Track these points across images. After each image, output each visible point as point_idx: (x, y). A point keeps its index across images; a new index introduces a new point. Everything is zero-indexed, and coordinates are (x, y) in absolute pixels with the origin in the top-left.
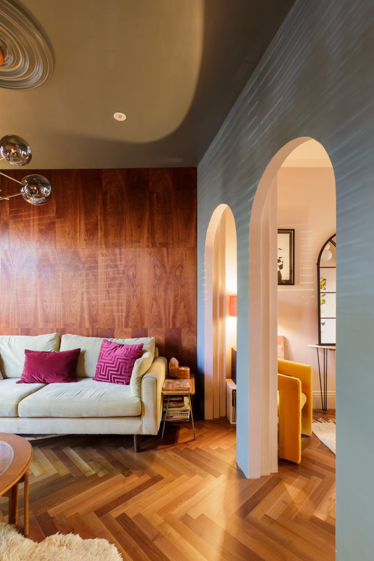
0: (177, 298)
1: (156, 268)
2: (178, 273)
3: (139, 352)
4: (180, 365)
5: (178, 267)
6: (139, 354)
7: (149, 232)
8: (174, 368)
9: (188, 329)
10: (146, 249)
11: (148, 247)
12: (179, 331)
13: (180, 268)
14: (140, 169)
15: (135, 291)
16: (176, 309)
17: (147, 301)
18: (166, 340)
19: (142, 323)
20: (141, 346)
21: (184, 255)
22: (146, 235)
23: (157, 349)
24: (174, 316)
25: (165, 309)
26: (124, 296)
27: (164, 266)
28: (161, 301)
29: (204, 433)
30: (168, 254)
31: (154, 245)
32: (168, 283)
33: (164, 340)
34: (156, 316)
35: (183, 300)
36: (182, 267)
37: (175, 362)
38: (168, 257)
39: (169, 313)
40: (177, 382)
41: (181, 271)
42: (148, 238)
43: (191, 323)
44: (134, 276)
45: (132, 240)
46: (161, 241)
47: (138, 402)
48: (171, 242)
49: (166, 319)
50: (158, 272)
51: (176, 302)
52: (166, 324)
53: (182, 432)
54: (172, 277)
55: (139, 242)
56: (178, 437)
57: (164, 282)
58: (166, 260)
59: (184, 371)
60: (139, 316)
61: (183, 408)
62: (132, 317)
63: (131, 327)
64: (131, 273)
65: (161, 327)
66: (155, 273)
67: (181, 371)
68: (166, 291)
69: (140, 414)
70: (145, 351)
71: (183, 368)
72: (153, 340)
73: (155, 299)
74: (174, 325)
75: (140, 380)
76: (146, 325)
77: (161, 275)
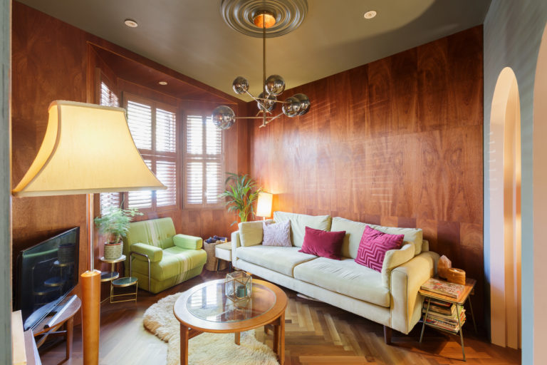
0: (453, 187)
1: (427, 153)
2: (455, 158)
3: (399, 243)
4: (454, 266)
5: (455, 151)
6: (399, 245)
7: (417, 116)
8: (443, 267)
9: (470, 224)
10: (415, 135)
11: (416, 131)
12: (457, 226)
13: (458, 152)
14: (407, 52)
15: (401, 179)
16: (452, 198)
17: (416, 190)
18: (439, 233)
19: (410, 212)
20: (402, 237)
21: (464, 137)
22: (414, 119)
23: (427, 242)
24: (450, 208)
25: (437, 199)
26: (390, 183)
27: (436, 151)
28: (433, 191)
29: (483, 359)
30: (441, 137)
31: (423, 129)
32: (441, 170)
33: (436, 234)
34: (427, 206)
35: (463, 188)
36: (461, 150)
37: (446, 262)
38: (441, 141)
39: (443, 204)
40: (444, 285)
41: (460, 155)
42: (417, 123)
43: (476, 218)
44: (401, 164)
45: (398, 127)
46: (433, 123)
47: (386, 294)
48: (445, 122)
49: (439, 210)
50: (429, 158)
51: (452, 191)
52: (438, 216)
53: (449, 344)
54: (446, 163)
55: (406, 128)
56: (442, 348)
57: (436, 168)
58: (438, 143)
59: (456, 274)
60: (406, 205)
61: (449, 317)
62: (399, 205)
63: (398, 216)
64: (397, 161)
65: (433, 218)
66: (425, 160)
67: (452, 273)
68: (439, 179)
69: (388, 306)
70: (406, 243)
71: (455, 271)
72: (419, 232)
73: (425, 188)
74: (450, 217)
75: (389, 271)
76: (414, 215)
77: (433, 161)
